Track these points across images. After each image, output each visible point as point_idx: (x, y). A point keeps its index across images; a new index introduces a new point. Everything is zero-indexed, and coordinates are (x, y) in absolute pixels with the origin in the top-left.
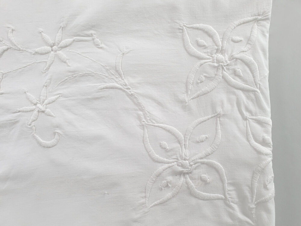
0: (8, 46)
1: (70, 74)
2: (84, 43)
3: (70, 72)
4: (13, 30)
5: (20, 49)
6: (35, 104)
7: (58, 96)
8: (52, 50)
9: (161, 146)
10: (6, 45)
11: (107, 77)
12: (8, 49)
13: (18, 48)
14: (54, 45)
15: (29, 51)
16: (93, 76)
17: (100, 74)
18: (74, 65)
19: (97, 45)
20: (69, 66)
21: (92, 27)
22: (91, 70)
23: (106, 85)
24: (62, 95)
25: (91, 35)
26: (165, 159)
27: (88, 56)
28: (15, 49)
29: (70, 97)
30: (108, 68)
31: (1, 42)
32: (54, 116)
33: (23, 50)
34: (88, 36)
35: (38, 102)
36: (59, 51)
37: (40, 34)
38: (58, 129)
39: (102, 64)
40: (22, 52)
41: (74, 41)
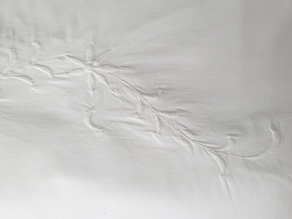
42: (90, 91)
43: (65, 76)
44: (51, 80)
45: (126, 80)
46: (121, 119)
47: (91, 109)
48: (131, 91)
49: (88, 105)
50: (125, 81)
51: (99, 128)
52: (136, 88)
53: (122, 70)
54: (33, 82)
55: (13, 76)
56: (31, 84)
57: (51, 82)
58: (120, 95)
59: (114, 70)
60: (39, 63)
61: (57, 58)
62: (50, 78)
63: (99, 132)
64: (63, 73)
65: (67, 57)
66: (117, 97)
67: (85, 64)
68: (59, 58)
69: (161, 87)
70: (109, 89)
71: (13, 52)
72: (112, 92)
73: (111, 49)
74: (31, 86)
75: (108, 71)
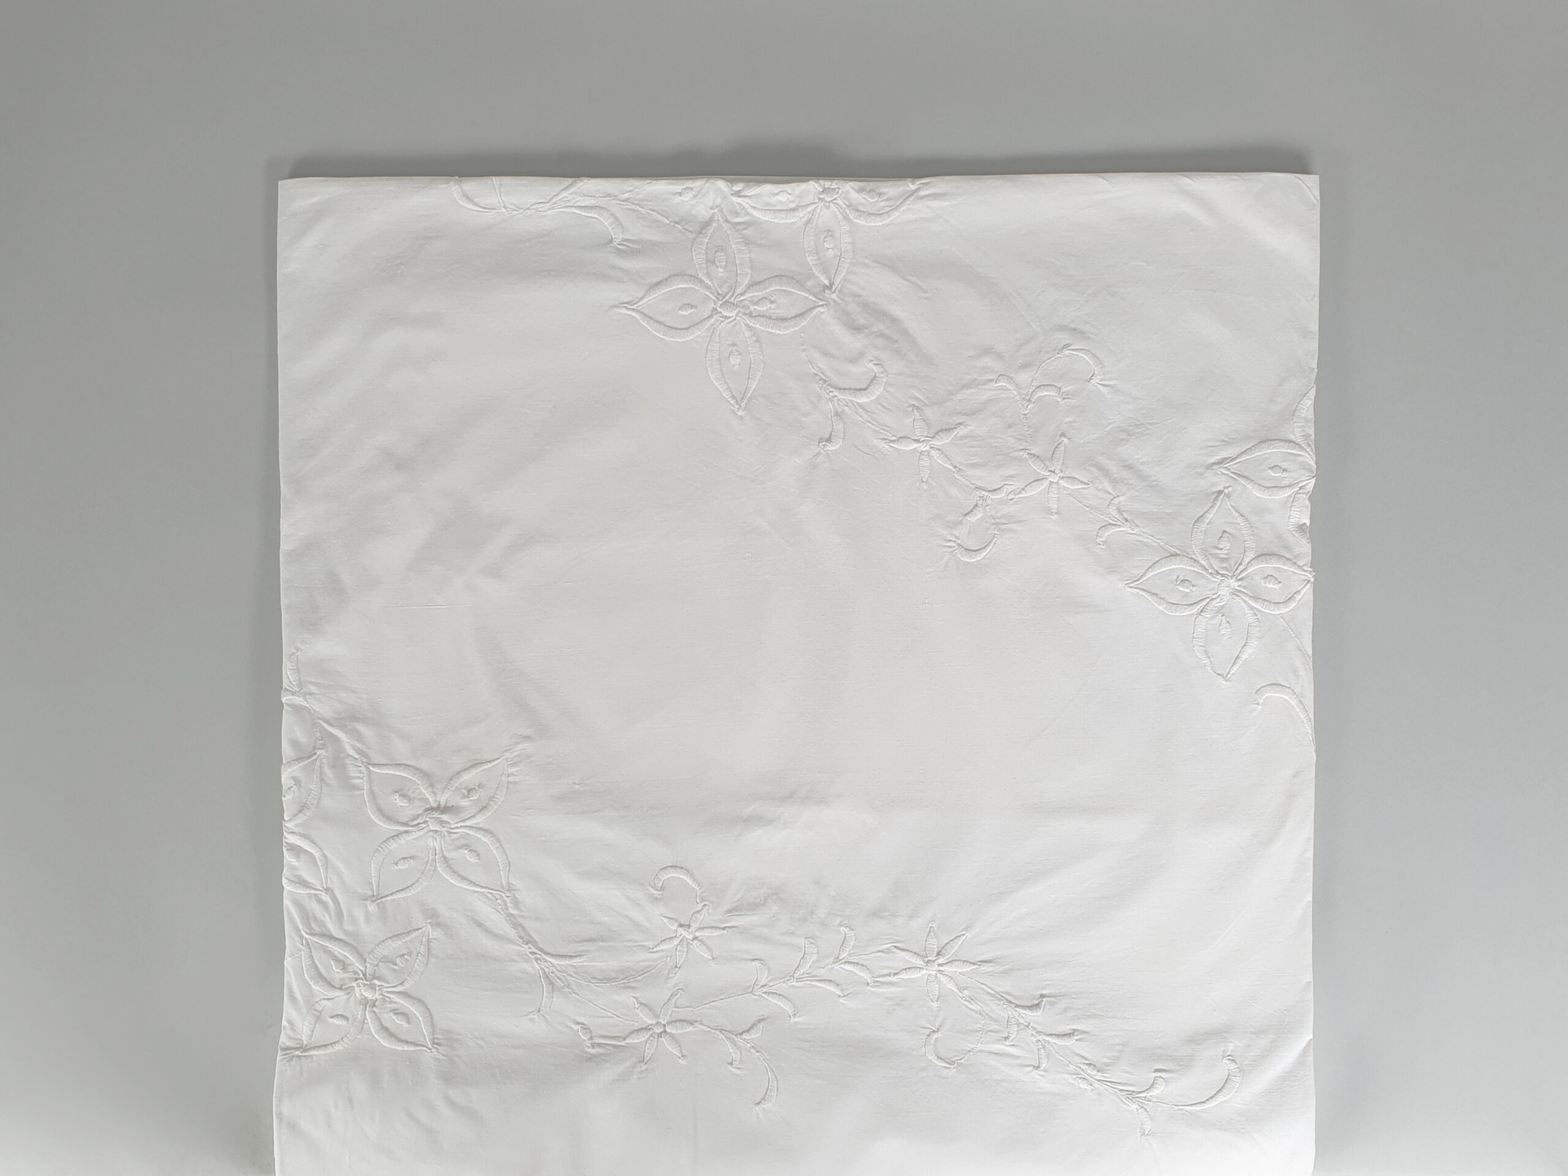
0: (741, 1039)
1: (634, 984)
2: (607, 1034)
3: (633, 988)
4: (731, 1064)
5: (721, 1032)
6: (696, 938)
7: (655, 950)
8: (664, 1026)
9: (478, 855)
10: (744, 1040)
11: (570, 975)
12: (741, 1034)
13: (723, 1034)
14: (661, 1033)
15: (704, 1028)
16: (594, 978)
17: (580, 980)
18: (626, 998)
19: (585, 1028)
20: (634, 997)
21: (590, 1058)
22: (595, 987)
23: (572, 961)
24: (649, 950)
25: (593, 1046)
26: (471, 833)
27: (602, 1011)
28: (729, 1032)
29: (635, 946)
30: (567, 990)
31: (753, 1045)
32: (663, 918)
33: (716, 1029)
34: (599, 1045)
35: (691, 942)
36: (652, 1025)
37: (684, 1054)
38: (655, 896)
39: (577, 996)
40: (718, 1026)
41: (625, 1039)
42: (932, 1003)
43: (894, 979)
44: (871, 986)
45: (987, 983)
46: (980, 1047)
47: (934, 1032)
48: (997, 1002)
49: (929, 1026)
50: (985, 985)
51: (948, 1063)
52: (1003, 995)
53: (981, 966)
54: (842, 990)
55: (811, 981)
56: (839, 992)
57: (871, 989)
58: (979, 1007)
59: (969, 968)
60: (851, 959)
61: (879, 951)
62: (869, 982)
63: (949, 1068)
64: (889, 975)
65: (895, 950)
66: (973, 1010)
67: (924, 961)
68: (882, 951)
69: (1044, 992)
70: (962, 998)
71: (812, 943)
72: (965, 1003)
73: (964, 935)
74: (839, 996)
75: (960, 970)
